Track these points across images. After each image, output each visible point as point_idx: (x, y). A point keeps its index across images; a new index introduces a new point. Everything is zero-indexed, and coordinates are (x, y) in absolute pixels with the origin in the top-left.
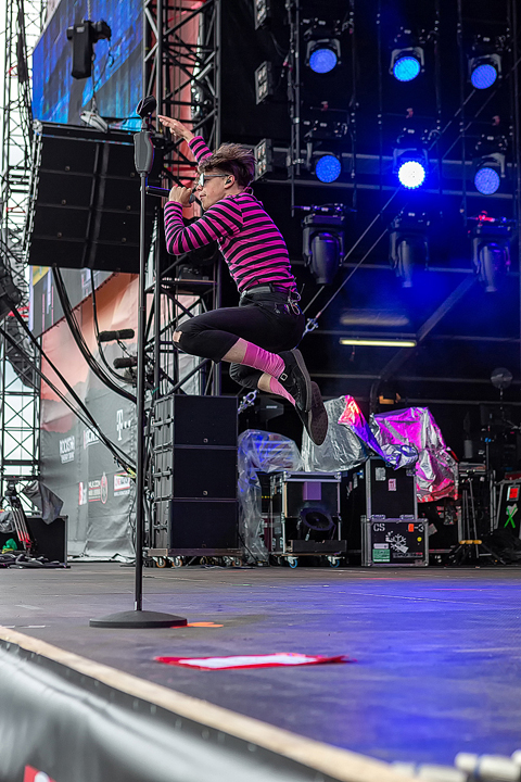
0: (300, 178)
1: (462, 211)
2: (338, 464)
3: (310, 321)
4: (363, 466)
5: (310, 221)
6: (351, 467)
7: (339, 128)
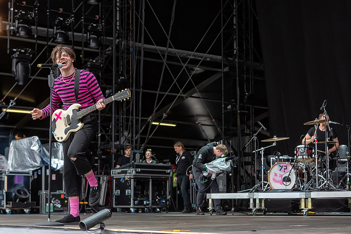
0: (12, 36)
1: (81, 56)
2: (28, 167)
3: (12, 101)
4: (41, 169)
5: (17, 56)
6: (35, 169)
7: (30, 14)
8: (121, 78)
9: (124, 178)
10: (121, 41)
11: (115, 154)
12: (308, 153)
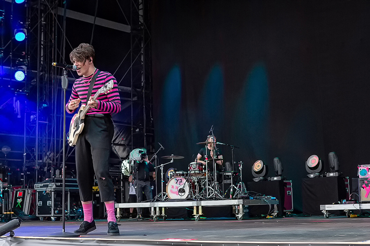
1: (9, 86)
8: (44, 105)
9: (46, 191)
10: (45, 74)
11: (38, 170)
12: (199, 168)
